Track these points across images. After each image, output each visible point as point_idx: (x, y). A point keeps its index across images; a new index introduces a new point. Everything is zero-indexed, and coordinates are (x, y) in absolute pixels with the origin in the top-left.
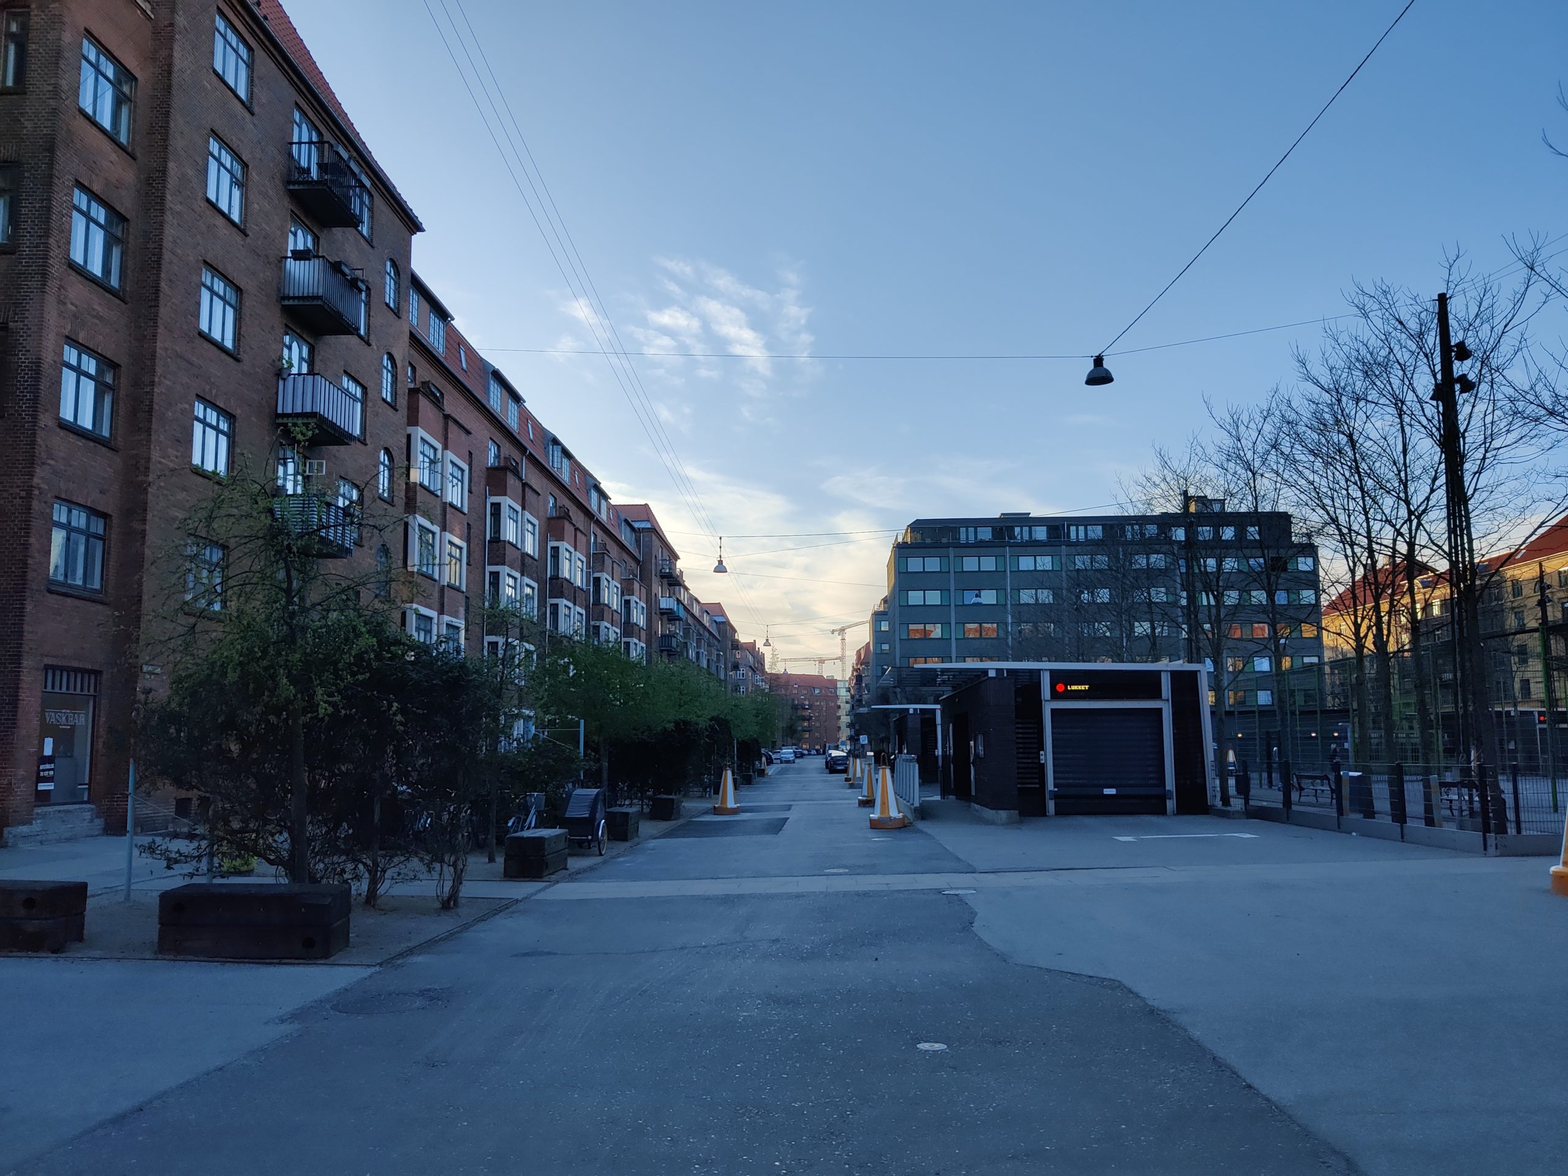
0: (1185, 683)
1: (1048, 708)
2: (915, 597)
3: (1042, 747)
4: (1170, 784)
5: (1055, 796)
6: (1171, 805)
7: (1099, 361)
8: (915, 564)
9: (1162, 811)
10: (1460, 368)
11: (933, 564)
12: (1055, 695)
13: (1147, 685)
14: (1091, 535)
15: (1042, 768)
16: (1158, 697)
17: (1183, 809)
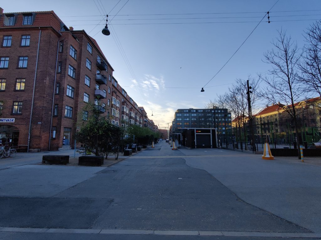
0: (214, 131)
1: (195, 134)
2: (178, 119)
3: (195, 139)
4: (211, 144)
5: (196, 146)
6: (212, 147)
7: (203, 89)
8: (178, 115)
9: (210, 148)
10: (250, 90)
11: (180, 115)
12: (196, 132)
13: (209, 131)
14: (201, 111)
15: (195, 142)
16: (210, 133)
17: (213, 148)
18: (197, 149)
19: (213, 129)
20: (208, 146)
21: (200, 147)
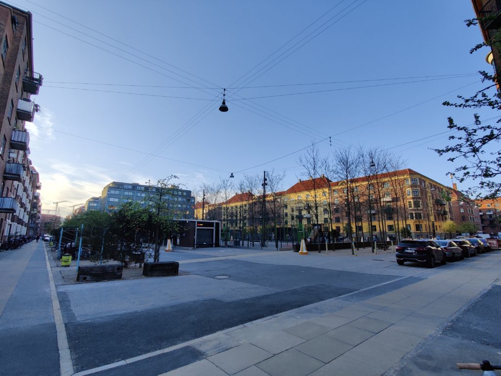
0: (217, 224)
1: (196, 228)
2: (111, 200)
3: (195, 235)
4: (214, 242)
5: (196, 244)
6: (214, 246)
7: (232, 174)
9: (212, 247)
11: (117, 192)
12: (198, 226)
13: (211, 225)
15: (194, 239)
16: (213, 227)
17: (216, 246)
18: (198, 249)
19: (216, 221)
20: (210, 246)
21: (200, 246)
